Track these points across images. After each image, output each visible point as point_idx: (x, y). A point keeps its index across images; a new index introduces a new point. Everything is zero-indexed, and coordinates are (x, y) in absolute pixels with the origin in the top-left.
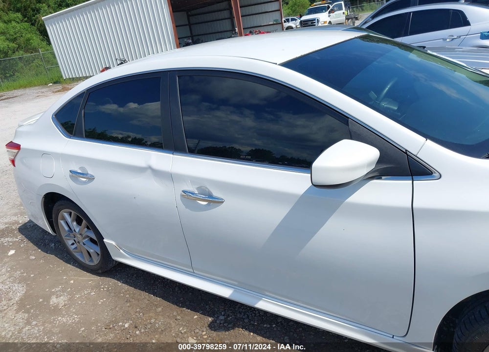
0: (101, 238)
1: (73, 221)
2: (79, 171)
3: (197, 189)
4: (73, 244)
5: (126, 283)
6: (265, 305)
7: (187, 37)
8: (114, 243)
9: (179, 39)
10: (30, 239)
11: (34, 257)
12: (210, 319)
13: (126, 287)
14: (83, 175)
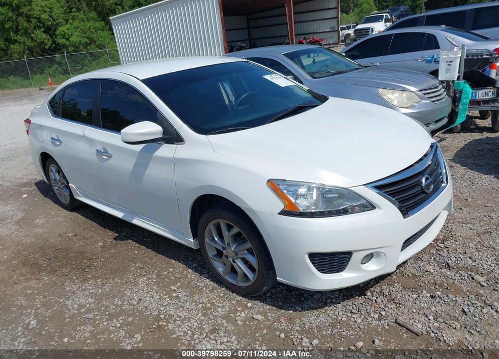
0: (68, 183)
1: (56, 172)
2: (56, 138)
3: (102, 148)
4: (58, 190)
5: (83, 216)
6: (136, 222)
7: (243, 41)
8: (74, 186)
9: (227, 42)
10: (39, 189)
11: (37, 199)
12: (117, 235)
13: (82, 217)
14: (58, 140)
